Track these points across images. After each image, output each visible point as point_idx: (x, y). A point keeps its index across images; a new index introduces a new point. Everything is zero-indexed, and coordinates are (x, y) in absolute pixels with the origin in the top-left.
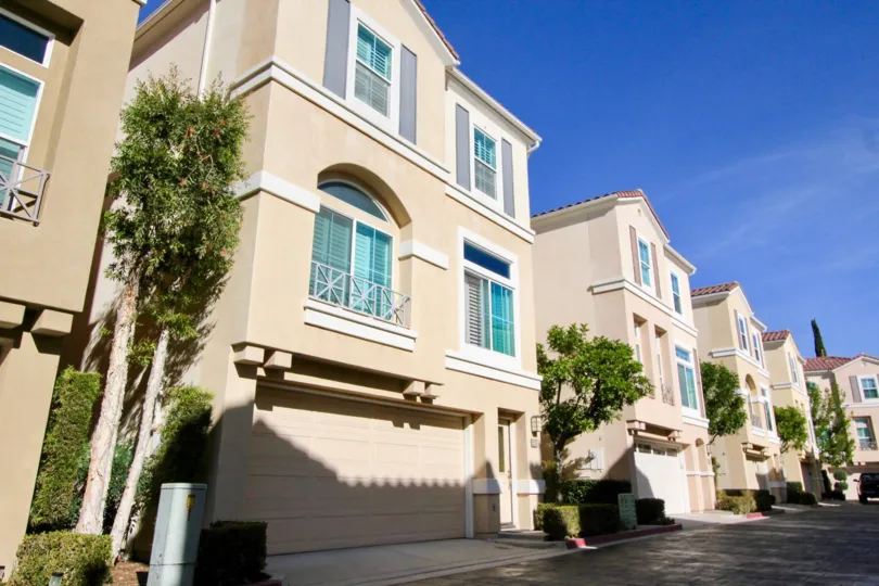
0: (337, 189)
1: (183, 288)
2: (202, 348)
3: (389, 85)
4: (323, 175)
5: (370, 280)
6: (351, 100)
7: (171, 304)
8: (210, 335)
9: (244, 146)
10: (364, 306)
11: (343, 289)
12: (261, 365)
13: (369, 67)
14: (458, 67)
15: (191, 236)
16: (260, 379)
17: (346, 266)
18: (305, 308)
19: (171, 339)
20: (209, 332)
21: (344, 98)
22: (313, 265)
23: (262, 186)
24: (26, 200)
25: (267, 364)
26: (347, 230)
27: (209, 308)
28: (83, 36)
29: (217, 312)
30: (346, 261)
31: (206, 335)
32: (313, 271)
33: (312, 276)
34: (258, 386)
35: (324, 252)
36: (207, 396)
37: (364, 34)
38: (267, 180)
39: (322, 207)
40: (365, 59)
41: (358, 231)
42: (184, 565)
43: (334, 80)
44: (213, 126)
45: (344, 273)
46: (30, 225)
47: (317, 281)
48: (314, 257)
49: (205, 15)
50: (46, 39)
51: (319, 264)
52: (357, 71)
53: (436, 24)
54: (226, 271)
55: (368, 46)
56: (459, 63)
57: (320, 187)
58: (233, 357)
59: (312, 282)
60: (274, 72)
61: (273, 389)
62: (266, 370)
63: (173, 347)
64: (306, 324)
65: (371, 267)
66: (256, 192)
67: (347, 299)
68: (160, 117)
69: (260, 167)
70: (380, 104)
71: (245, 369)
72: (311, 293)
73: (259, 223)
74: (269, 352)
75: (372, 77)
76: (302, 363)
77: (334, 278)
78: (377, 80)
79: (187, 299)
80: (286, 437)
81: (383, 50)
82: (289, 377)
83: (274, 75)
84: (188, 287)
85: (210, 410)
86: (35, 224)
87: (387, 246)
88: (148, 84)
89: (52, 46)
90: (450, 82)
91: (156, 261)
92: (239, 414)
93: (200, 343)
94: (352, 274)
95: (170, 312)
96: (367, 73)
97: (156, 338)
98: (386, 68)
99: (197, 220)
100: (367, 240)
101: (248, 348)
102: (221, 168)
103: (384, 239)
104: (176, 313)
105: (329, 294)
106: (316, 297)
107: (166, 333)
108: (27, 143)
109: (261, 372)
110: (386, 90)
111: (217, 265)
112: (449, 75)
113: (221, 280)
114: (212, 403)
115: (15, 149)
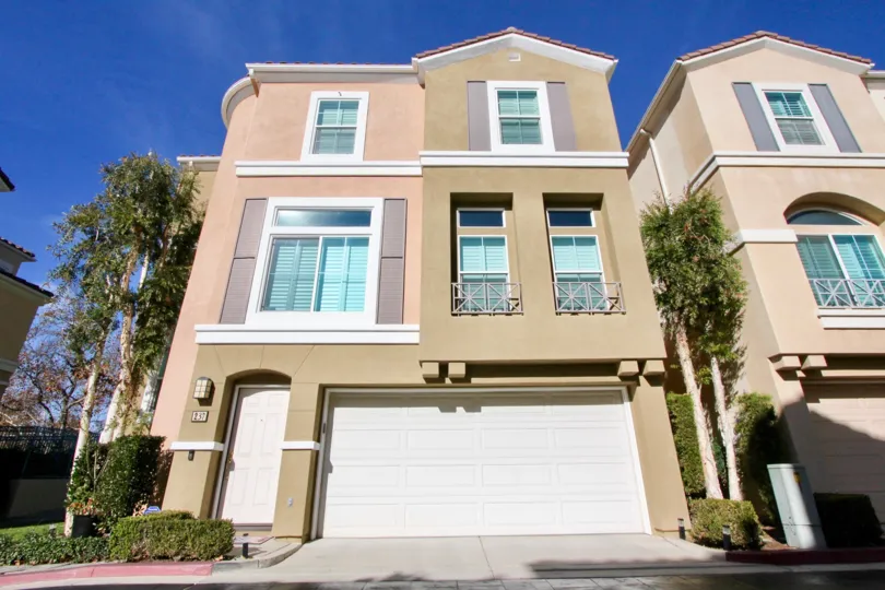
0: (804, 218)
1: (714, 326)
2: (742, 364)
3: (811, 120)
4: (786, 213)
5: (868, 277)
6: (785, 148)
7: (710, 339)
8: (746, 355)
9: (723, 220)
10: (874, 301)
11: (847, 293)
12: (799, 369)
13: (787, 117)
14: (874, 69)
15: (712, 292)
16: (801, 379)
17: (837, 273)
18: (819, 317)
19: (719, 362)
20: (743, 352)
21: (779, 150)
22: (811, 282)
23: (745, 240)
24: (613, 301)
25: (804, 367)
26: (826, 245)
27: (736, 336)
28: (607, 201)
29: (743, 337)
30: (836, 270)
31: (741, 356)
32: (812, 286)
33: (814, 290)
34: (803, 385)
35: (812, 269)
36: (765, 398)
37: (772, 97)
38: (746, 234)
39: (798, 236)
40: (781, 114)
41: (837, 243)
42: (813, 526)
43: (764, 142)
44: (697, 216)
45: (842, 280)
46: (620, 315)
47: (820, 293)
48: (809, 276)
49: (649, 151)
50: (589, 213)
51: (815, 280)
52: (780, 126)
53: (834, 50)
54: (740, 307)
55: (779, 104)
56: (873, 65)
57: (789, 222)
58: (773, 367)
59: (816, 296)
60: (719, 161)
61: (815, 385)
62: (804, 371)
63: (722, 368)
64: (826, 329)
65: (863, 266)
66: (742, 246)
67: (853, 300)
68: (662, 226)
69: (737, 228)
70: (811, 138)
71: (787, 374)
72: (819, 303)
73: (754, 266)
74: (803, 357)
75: (794, 123)
76: (834, 360)
77: (834, 287)
78: (800, 123)
79: (720, 334)
80: (842, 423)
81: (794, 98)
82: (825, 373)
83: (720, 163)
84: (717, 326)
85: (772, 408)
86: (623, 313)
87: (870, 245)
88: (647, 210)
89: (593, 215)
90: (869, 85)
91: (694, 315)
92: (796, 408)
93: (739, 362)
94: (847, 277)
95: (712, 344)
96: (788, 122)
97: (709, 364)
98: (802, 109)
99: (712, 279)
100: (848, 246)
101: (784, 358)
102: (715, 241)
103: (865, 240)
104: (716, 344)
105: (836, 301)
106: (825, 306)
107: (714, 360)
108: (602, 271)
109: (800, 374)
110: (811, 126)
111: (734, 305)
112: (866, 79)
113: (738, 314)
114: (770, 403)
115: (597, 276)
